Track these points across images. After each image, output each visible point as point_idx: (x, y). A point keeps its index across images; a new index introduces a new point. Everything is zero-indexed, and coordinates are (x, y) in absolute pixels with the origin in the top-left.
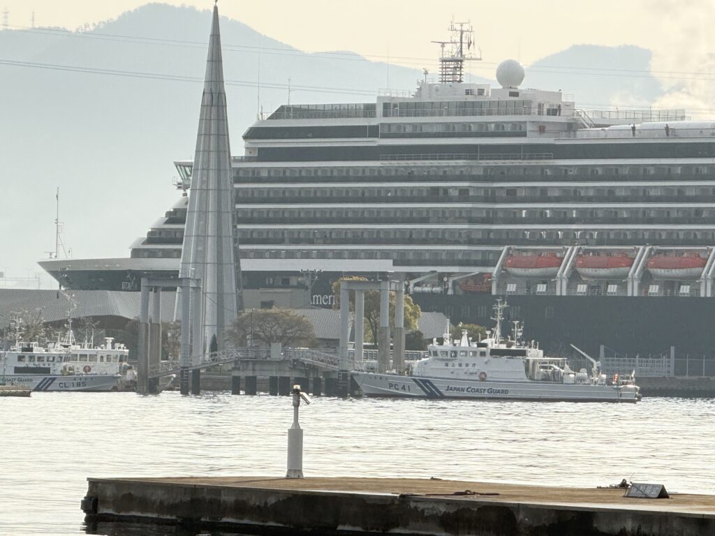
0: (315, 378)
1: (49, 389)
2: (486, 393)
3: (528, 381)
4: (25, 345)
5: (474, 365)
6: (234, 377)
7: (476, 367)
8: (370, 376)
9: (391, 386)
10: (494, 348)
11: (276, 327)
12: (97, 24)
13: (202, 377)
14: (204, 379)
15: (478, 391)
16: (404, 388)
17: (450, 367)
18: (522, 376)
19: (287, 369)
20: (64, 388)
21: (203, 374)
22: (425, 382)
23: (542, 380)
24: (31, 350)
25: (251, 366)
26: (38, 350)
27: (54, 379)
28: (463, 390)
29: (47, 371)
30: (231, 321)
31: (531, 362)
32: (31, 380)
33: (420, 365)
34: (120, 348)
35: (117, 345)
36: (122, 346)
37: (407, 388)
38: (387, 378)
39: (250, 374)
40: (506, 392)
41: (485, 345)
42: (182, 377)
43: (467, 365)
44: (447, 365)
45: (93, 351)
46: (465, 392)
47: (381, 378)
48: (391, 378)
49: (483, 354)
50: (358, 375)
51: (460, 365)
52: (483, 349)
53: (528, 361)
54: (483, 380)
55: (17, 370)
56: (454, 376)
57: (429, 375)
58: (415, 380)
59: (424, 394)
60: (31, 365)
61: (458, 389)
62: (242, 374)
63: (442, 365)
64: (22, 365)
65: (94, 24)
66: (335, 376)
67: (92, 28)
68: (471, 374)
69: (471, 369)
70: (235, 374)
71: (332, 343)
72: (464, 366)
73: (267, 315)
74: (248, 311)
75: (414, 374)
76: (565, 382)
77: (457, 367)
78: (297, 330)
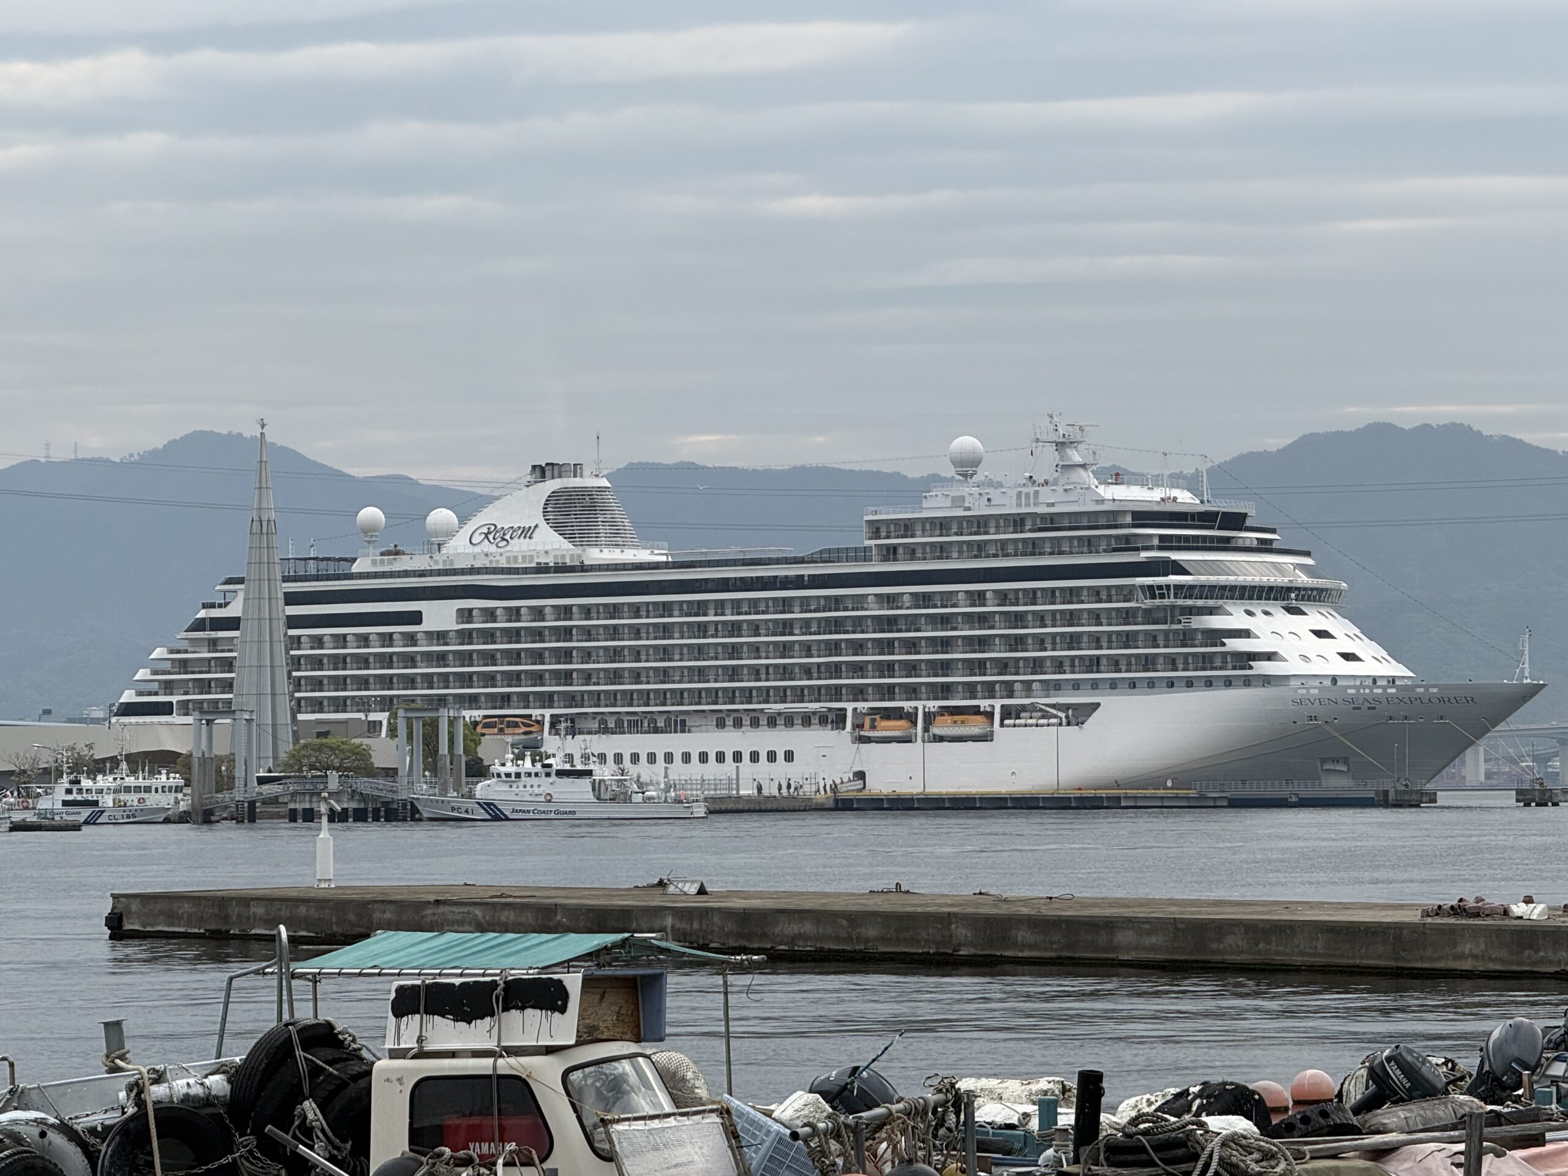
0: (374, 809)
1: (97, 822)
2: (553, 814)
3: (596, 801)
4: (72, 777)
5: (539, 786)
6: (290, 810)
7: (542, 789)
8: (431, 800)
9: (453, 809)
10: (559, 768)
11: (333, 757)
12: (142, 453)
13: (258, 810)
14: (261, 812)
15: (544, 812)
16: (467, 811)
17: (514, 789)
18: (591, 797)
19: (345, 799)
20: (114, 821)
21: (259, 807)
22: (488, 804)
23: (611, 799)
24: (78, 782)
25: (307, 798)
26: (86, 783)
27: (102, 812)
28: (529, 812)
29: (95, 803)
30: (286, 752)
31: (597, 782)
32: (79, 813)
33: (484, 789)
34: (174, 778)
35: (172, 775)
36: (178, 776)
37: (470, 811)
38: (449, 802)
39: (307, 806)
40: (574, 813)
41: (550, 766)
42: (237, 810)
43: (532, 786)
44: (511, 787)
45: (147, 783)
46: (531, 814)
47: (443, 802)
48: (453, 801)
49: (548, 775)
50: (418, 799)
51: (525, 787)
52: (548, 770)
53: (595, 780)
54: (549, 801)
55: (65, 803)
56: (519, 798)
57: (492, 797)
58: (478, 803)
59: (489, 817)
60: (79, 798)
61: (524, 812)
62: (299, 806)
63: (506, 787)
64: (70, 798)
65: (139, 454)
66: (395, 806)
67: (136, 457)
68: (537, 795)
69: (536, 790)
70: (292, 806)
71: (391, 773)
72: (528, 788)
73: (322, 745)
74: (302, 741)
75: (477, 797)
76: (633, 801)
77: (522, 789)
78: (354, 760)
